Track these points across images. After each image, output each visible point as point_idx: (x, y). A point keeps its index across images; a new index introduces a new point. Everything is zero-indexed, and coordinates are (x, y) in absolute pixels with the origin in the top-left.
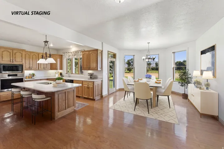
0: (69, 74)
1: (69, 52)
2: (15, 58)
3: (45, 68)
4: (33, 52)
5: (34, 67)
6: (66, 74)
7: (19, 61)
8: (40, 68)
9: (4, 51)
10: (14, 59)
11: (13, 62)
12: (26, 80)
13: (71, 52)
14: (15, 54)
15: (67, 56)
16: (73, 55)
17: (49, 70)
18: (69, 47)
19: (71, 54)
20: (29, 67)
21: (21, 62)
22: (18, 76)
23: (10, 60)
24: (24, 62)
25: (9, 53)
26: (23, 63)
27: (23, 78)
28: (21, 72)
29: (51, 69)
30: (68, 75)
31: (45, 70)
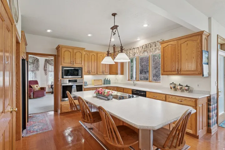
0: (134, 80)
1: (134, 49)
2: (75, 59)
3: (104, 72)
4: (92, 52)
5: (92, 71)
6: (129, 80)
7: (79, 63)
8: (99, 72)
9: (65, 51)
10: (74, 61)
11: (73, 64)
12: (85, 87)
13: (138, 48)
14: (75, 54)
15: (131, 55)
16: (141, 52)
17: (108, 74)
18: (136, 40)
19: (137, 51)
20: (88, 71)
21: (80, 64)
22: (78, 82)
23: (71, 62)
24: (83, 64)
25: (70, 53)
26: (82, 66)
27: (82, 85)
28: (80, 77)
29: (110, 74)
30: (133, 82)
31: (104, 74)
